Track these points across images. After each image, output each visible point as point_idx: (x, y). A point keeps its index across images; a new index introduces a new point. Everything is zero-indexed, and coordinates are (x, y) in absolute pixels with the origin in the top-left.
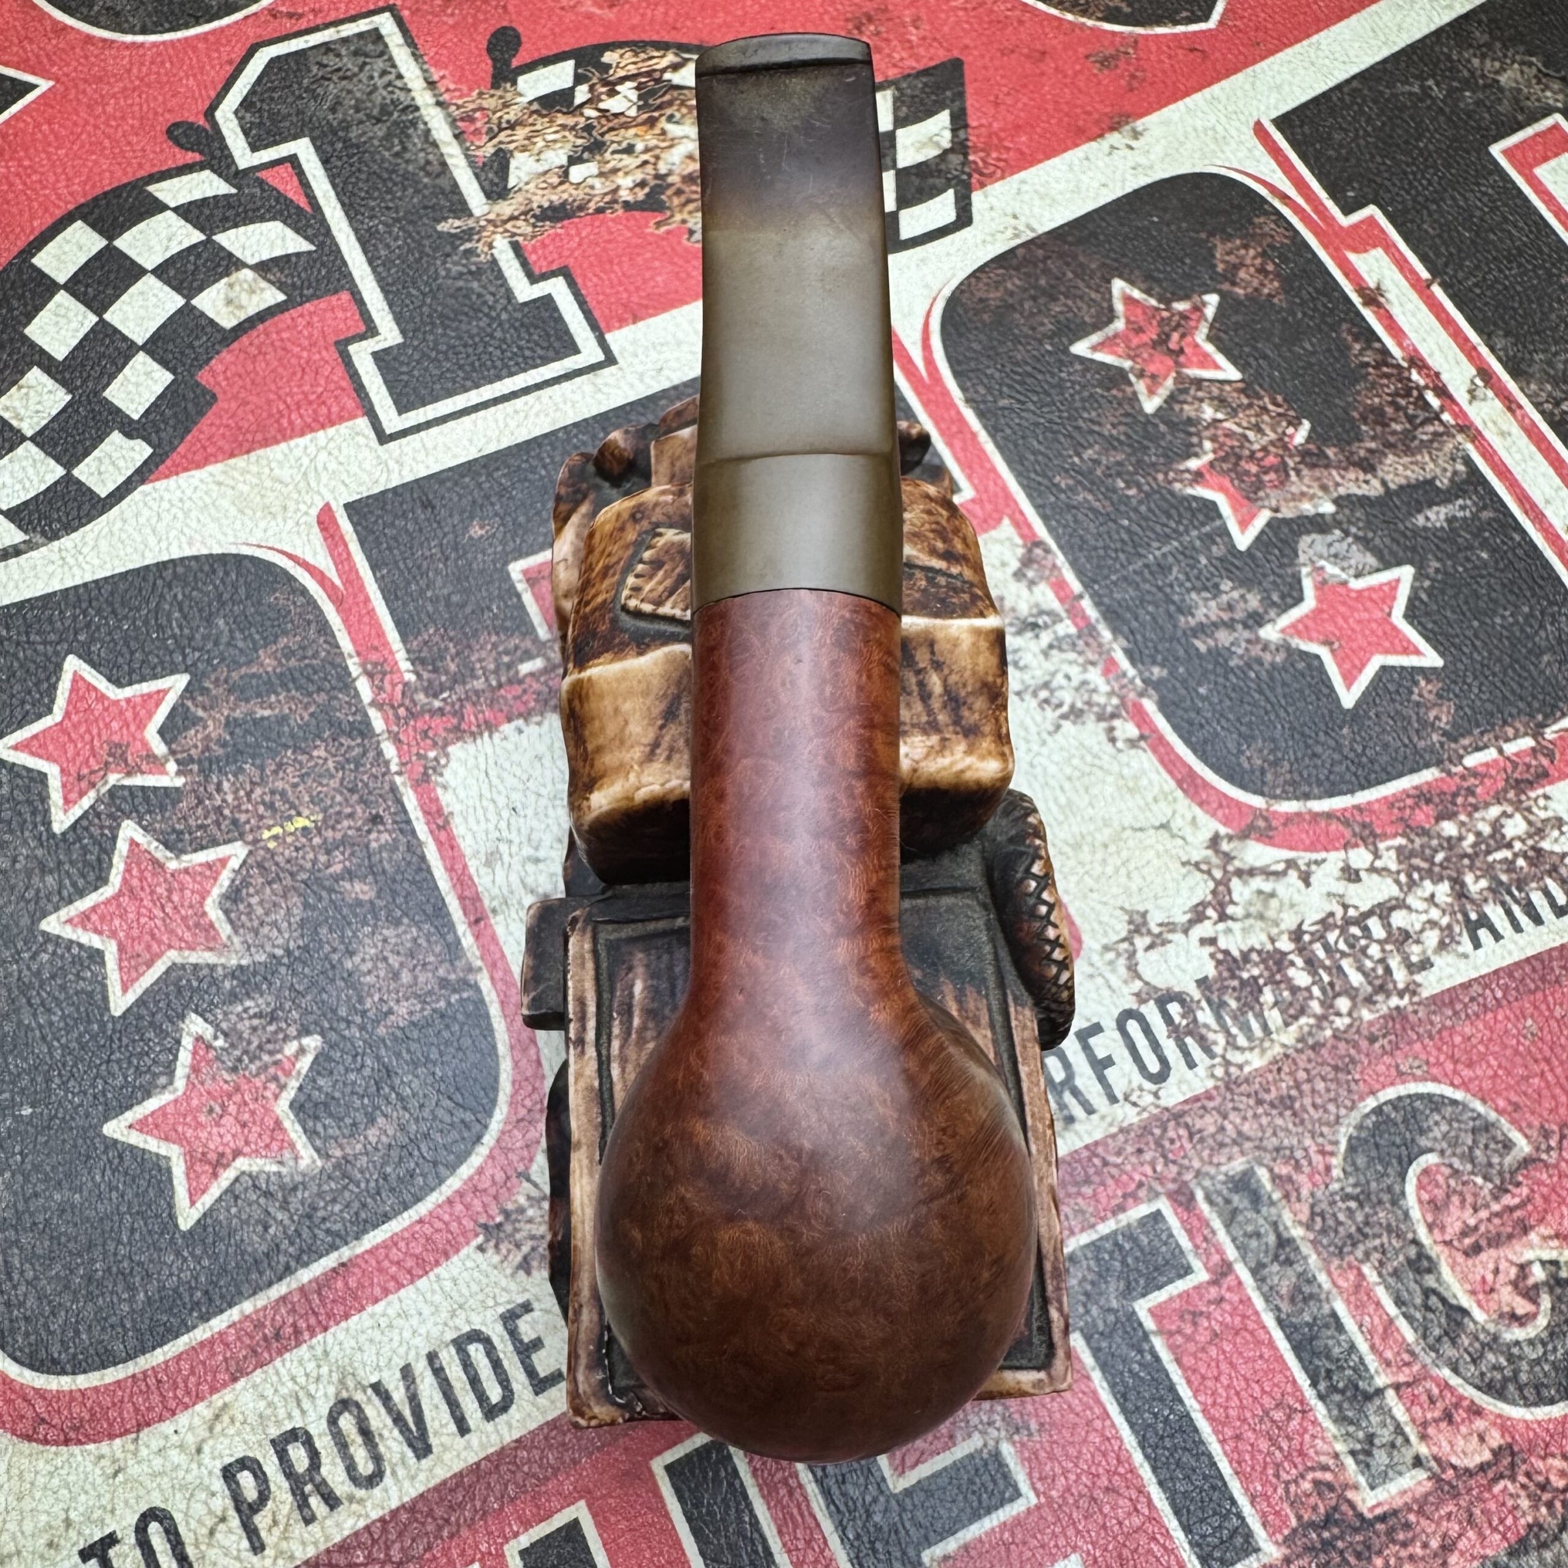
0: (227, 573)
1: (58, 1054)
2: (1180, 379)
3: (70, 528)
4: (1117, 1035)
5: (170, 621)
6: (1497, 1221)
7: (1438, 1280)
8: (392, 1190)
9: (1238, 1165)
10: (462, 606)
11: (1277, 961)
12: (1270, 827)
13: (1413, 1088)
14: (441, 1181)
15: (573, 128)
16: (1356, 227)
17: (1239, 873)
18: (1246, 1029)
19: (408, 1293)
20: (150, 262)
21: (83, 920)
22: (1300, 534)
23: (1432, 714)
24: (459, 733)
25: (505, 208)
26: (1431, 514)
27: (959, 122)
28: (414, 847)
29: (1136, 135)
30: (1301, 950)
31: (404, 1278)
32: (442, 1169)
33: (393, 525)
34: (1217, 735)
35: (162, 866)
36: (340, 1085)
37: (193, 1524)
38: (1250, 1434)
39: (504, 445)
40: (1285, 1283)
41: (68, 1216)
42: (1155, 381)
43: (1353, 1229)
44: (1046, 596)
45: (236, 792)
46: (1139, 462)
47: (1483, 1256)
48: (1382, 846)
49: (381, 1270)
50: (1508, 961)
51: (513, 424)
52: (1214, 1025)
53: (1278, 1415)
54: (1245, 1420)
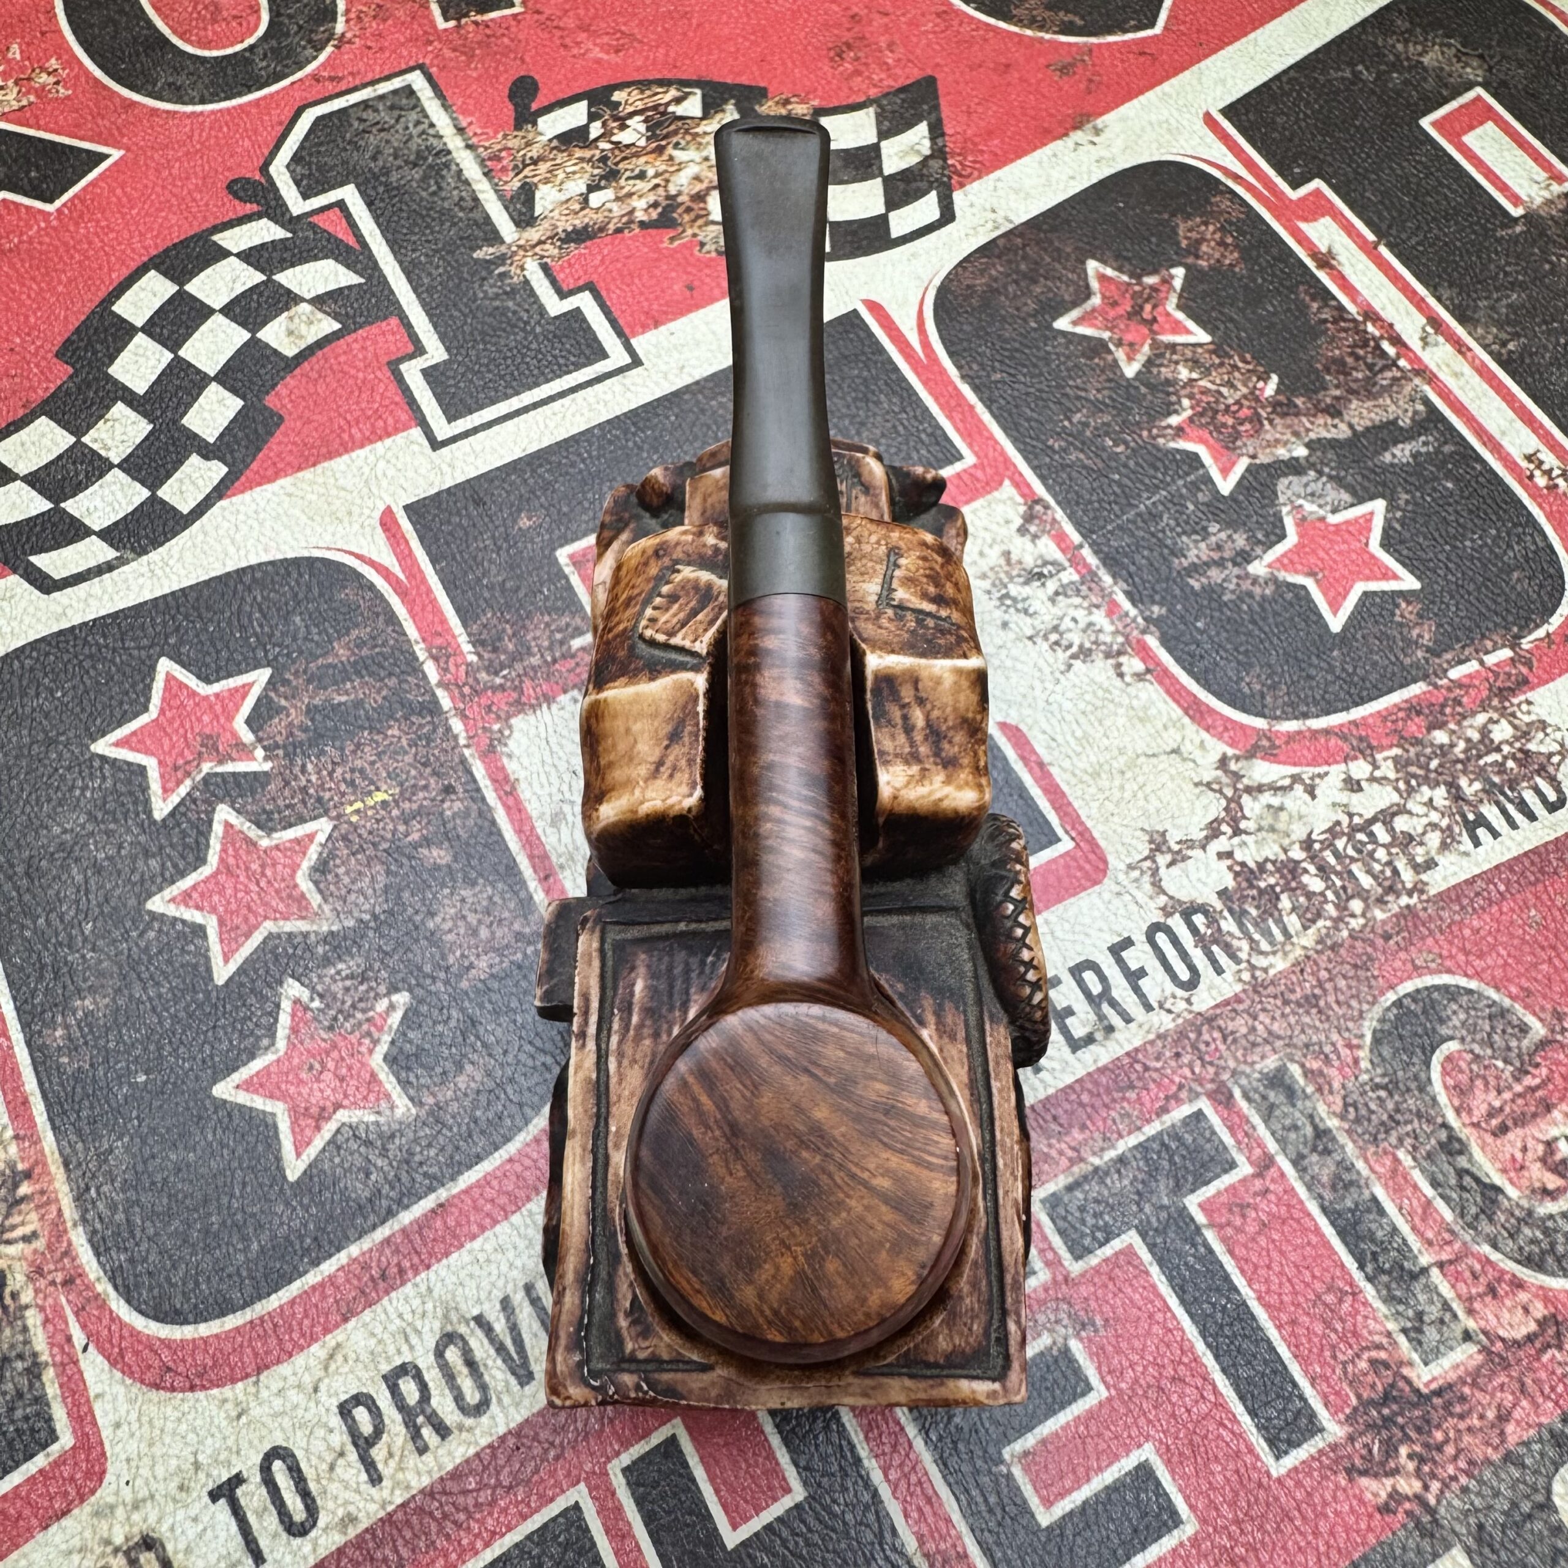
0: (300, 576)
2: (1155, 345)
3: (158, 541)
4: (1148, 948)
5: (251, 622)
6: (1520, 1101)
7: (1471, 1160)
8: (483, 1132)
9: (1271, 1063)
10: (515, 590)
11: (1290, 870)
12: (1274, 747)
13: (1430, 980)
14: (527, 1122)
15: (590, 160)
16: (1303, 199)
17: (1248, 790)
18: (1268, 935)
19: (502, 1228)
20: (217, 302)
21: (185, 898)
22: (1277, 477)
23: (1414, 633)
24: (520, 706)
25: (534, 234)
26: (1397, 451)
27: (936, 131)
28: (485, 813)
29: (1097, 131)
30: (1312, 858)
31: (498, 1214)
32: (528, 1111)
33: (448, 522)
34: (1216, 665)
35: (255, 844)
36: (429, 1037)
37: (314, 1461)
38: (1306, 1319)
39: (546, 443)
40: (1326, 1171)
41: (184, 1174)
42: (1132, 349)
43: (1385, 1117)
44: (1048, 548)
45: (319, 772)
46: (1124, 423)
47: (1511, 1136)
48: (1379, 757)
49: (476, 1208)
50: (1508, 856)
52: (1237, 932)
53: (1330, 1298)
54: (1299, 1305)
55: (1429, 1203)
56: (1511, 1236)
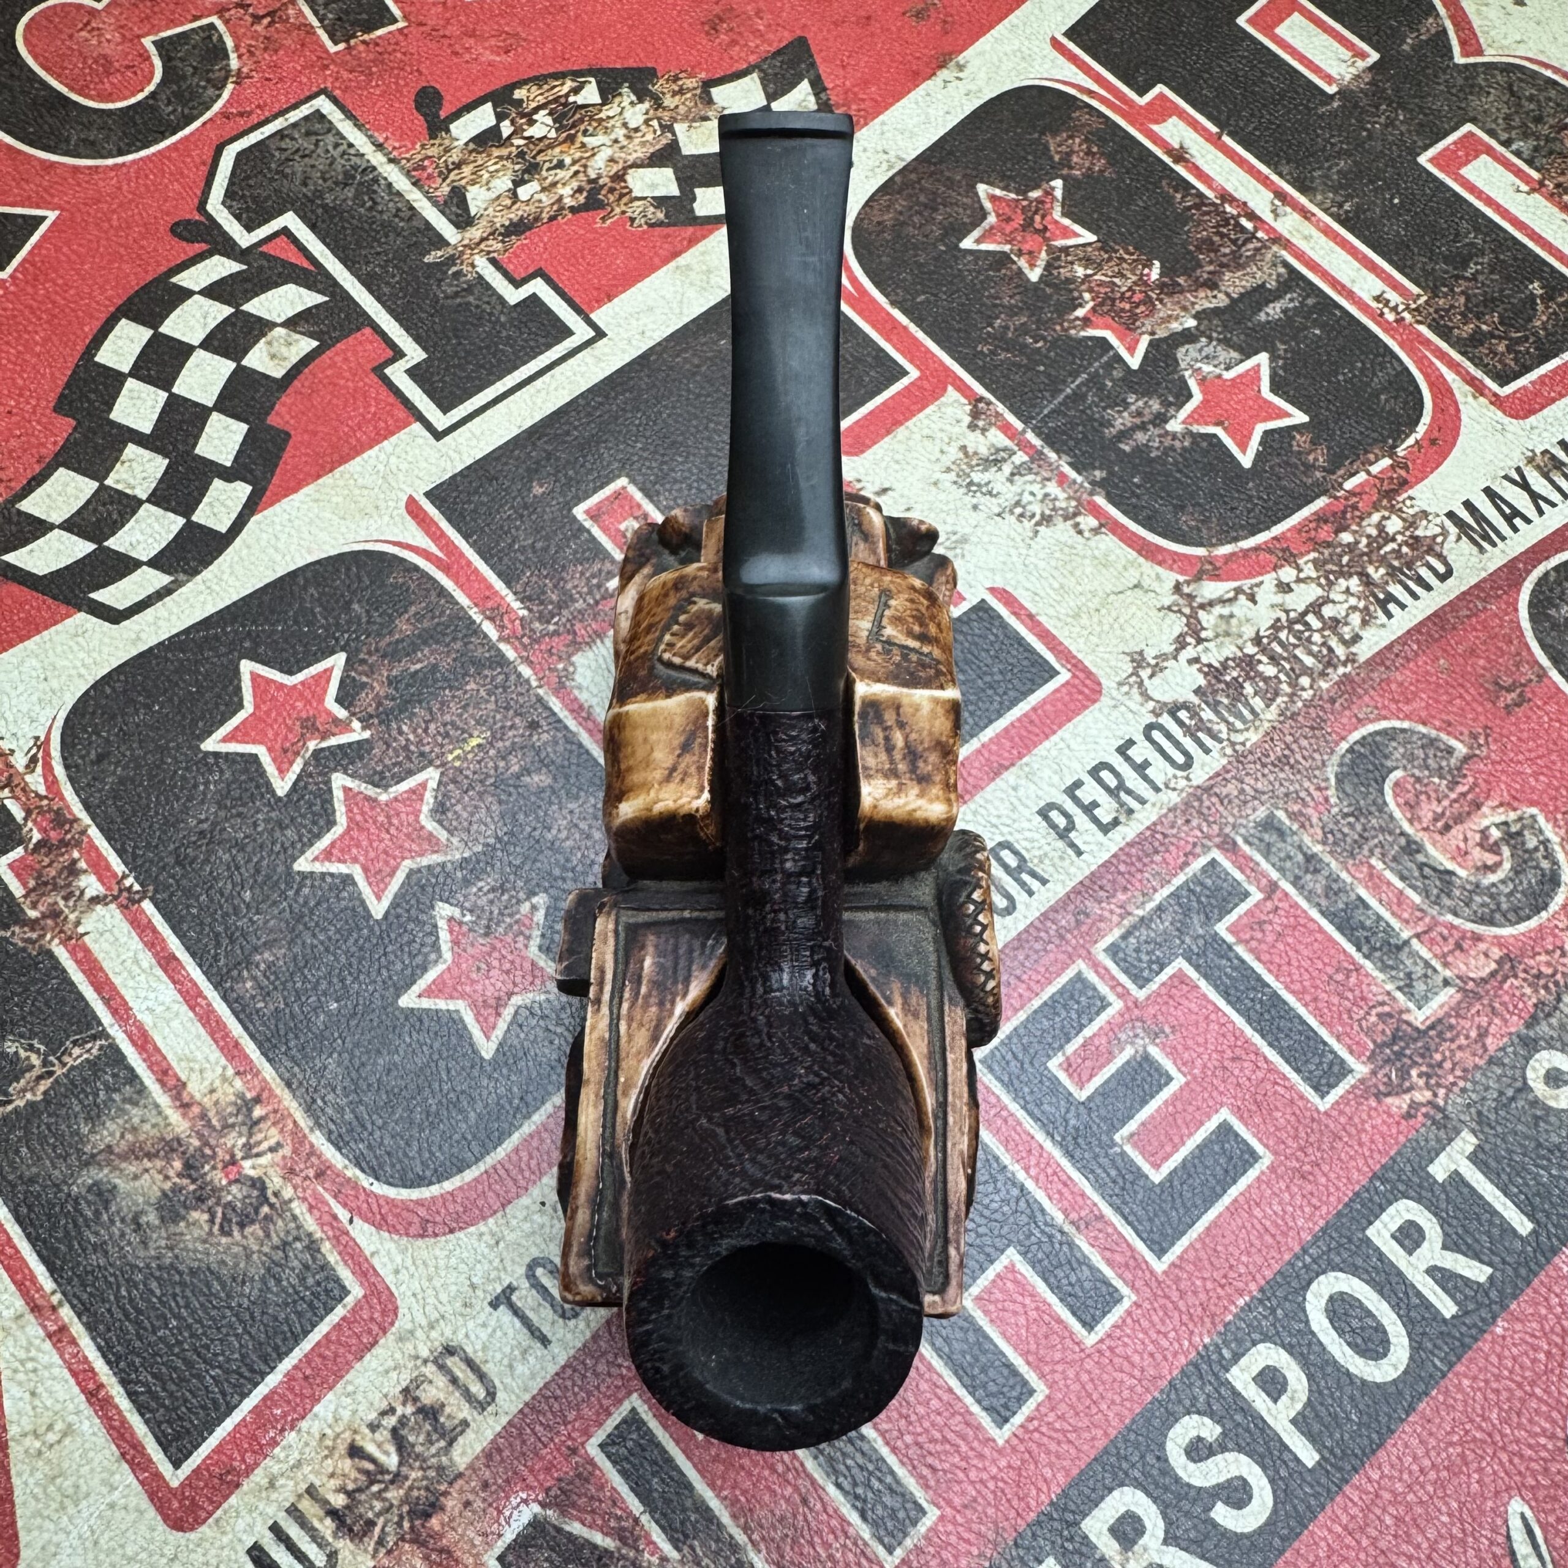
0: (348, 569)
1: (343, 959)
2: (1051, 250)
3: (206, 561)
4: (1147, 744)
5: (314, 615)
6: (1456, 805)
7: (1426, 855)
9: (1261, 813)
10: (546, 549)
11: (1248, 663)
12: (1216, 568)
13: (1371, 728)
15: (508, 158)
16: (1150, 104)
17: (1202, 606)
18: (1240, 716)
20: (195, 338)
21: (327, 855)
22: (1177, 346)
23: (1311, 458)
24: (577, 645)
25: (475, 233)
26: (1270, 310)
27: (818, 87)
28: (571, 739)
29: (961, 68)
30: (1263, 651)
33: (470, 502)
34: (1156, 511)
35: (375, 800)
38: (1324, 995)
39: (538, 418)
40: (1319, 886)
41: (394, 1073)
42: (1032, 257)
43: (1356, 837)
44: (997, 438)
45: (414, 731)
46: (1038, 321)
47: (1454, 831)
48: (1301, 562)
50: (1415, 622)
51: (539, 401)
52: (1215, 718)
53: (1340, 977)
54: (1316, 987)
55: (1401, 892)
56: (1467, 905)
